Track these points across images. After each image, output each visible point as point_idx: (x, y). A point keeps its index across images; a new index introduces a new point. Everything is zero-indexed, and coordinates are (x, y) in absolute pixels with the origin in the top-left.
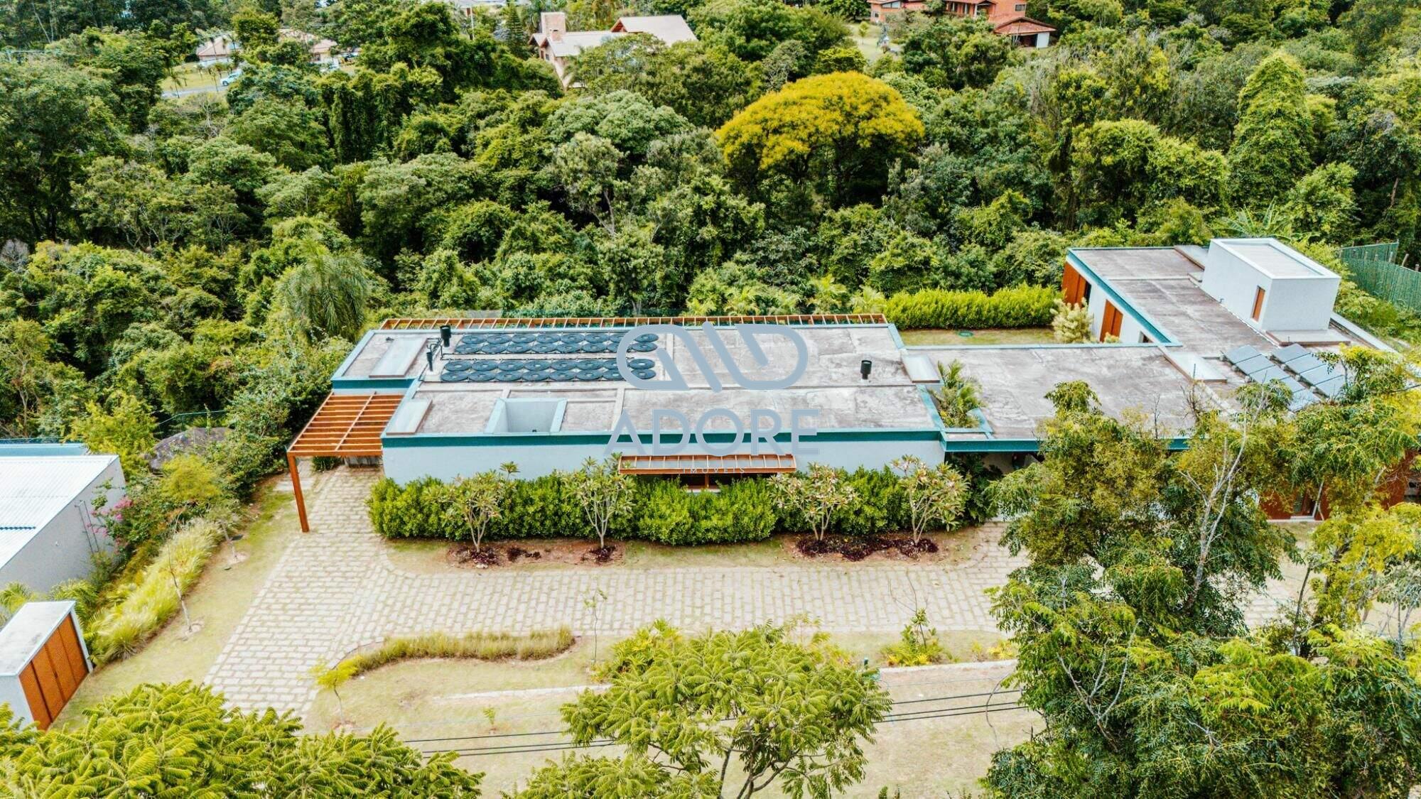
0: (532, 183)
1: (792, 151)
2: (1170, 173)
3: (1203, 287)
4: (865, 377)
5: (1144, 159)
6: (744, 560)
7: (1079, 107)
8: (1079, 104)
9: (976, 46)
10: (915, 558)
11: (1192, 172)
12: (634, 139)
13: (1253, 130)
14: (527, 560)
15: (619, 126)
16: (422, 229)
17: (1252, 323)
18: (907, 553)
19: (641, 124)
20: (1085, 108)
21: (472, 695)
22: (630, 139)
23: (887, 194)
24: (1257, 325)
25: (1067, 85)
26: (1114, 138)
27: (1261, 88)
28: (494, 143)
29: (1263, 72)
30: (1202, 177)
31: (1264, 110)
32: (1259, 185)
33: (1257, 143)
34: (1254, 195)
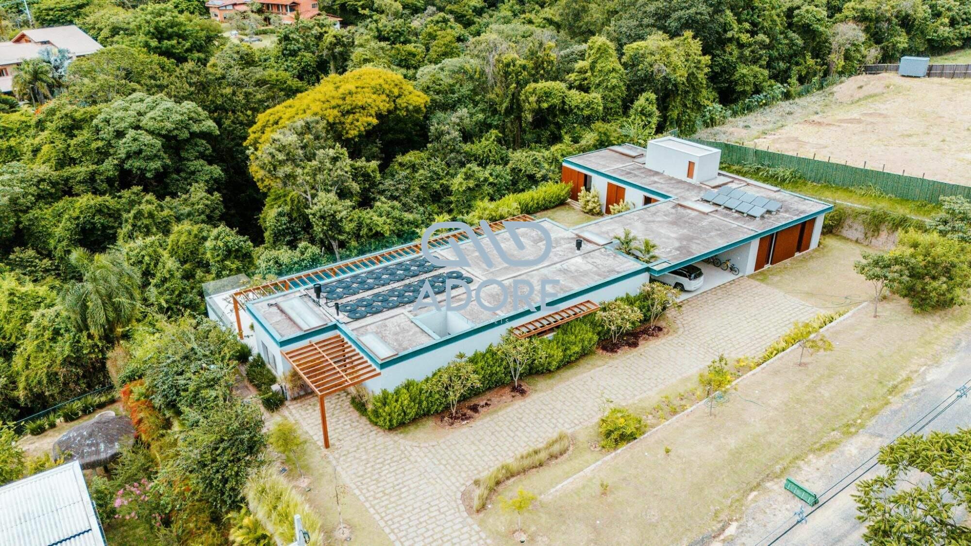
0: (100, 174)
1: (369, 124)
2: (578, 109)
3: (646, 166)
4: (579, 249)
5: (564, 103)
6: (589, 366)
7: (517, 77)
8: (516, 74)
9: (335, 36)
10: (657, 336)
11: (588, 106)
12: (177, 129)
13: (603, 80)
14: (485, 409)
15: (162, 121)
16: (27, 228)
17: (689, 180)
18: (652, 335)
19: (180, 117)
20: (521, 77)
21: (559, 486)
22: (174, 129)
23: (430, 142)
24: (694, 181)
25: (508, 65)
26: (545, 93)
27: (599, 58)
28: (45, 148)
29: (599, 49)
30: (593, 108)
31: (606, 69)
32: (611, 109)
33: (607, 87)
34: (610, 115)
